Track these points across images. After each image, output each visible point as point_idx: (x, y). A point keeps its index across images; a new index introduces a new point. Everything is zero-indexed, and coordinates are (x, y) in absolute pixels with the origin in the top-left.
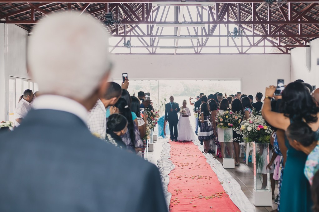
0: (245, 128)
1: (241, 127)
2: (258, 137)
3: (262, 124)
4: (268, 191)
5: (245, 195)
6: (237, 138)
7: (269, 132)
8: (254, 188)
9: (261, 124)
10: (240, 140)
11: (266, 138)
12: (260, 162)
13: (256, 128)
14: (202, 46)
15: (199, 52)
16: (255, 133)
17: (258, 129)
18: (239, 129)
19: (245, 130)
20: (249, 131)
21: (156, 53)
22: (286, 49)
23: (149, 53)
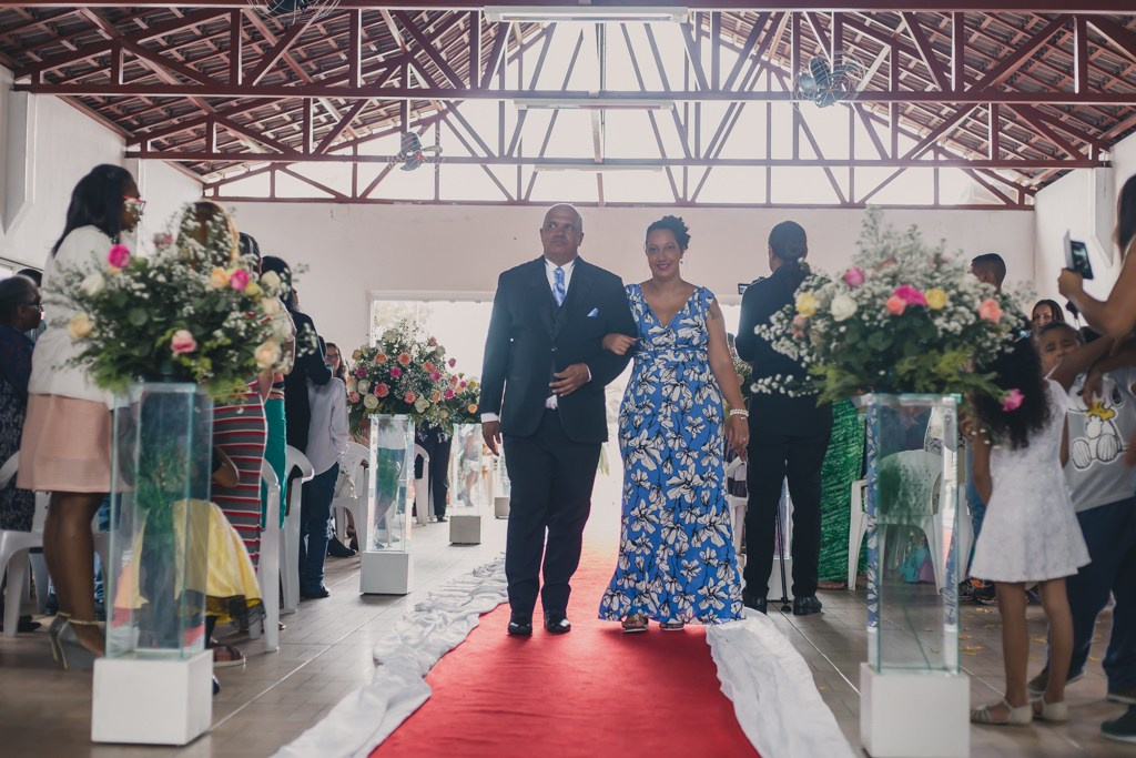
0: (817, 305)
1: (795, 312)
2: (891, 357)
3: (914, 279)
4: (947, 674)
5: (825, 708)
6: (778, 377)
7: (955, 326)
8: (865, 658)
9: (912, 276)
11: (942, 364)
12: (904, 505)
13: (879, 301)
14: (697, 161)
15: (689, 200)
16: (875, 331)
17: (892, 308)
18: (785, 321)
19: (819, 322)
20: (841, 319)
21: (530, 200)
22: (1017, 191)
23: (506, 199)
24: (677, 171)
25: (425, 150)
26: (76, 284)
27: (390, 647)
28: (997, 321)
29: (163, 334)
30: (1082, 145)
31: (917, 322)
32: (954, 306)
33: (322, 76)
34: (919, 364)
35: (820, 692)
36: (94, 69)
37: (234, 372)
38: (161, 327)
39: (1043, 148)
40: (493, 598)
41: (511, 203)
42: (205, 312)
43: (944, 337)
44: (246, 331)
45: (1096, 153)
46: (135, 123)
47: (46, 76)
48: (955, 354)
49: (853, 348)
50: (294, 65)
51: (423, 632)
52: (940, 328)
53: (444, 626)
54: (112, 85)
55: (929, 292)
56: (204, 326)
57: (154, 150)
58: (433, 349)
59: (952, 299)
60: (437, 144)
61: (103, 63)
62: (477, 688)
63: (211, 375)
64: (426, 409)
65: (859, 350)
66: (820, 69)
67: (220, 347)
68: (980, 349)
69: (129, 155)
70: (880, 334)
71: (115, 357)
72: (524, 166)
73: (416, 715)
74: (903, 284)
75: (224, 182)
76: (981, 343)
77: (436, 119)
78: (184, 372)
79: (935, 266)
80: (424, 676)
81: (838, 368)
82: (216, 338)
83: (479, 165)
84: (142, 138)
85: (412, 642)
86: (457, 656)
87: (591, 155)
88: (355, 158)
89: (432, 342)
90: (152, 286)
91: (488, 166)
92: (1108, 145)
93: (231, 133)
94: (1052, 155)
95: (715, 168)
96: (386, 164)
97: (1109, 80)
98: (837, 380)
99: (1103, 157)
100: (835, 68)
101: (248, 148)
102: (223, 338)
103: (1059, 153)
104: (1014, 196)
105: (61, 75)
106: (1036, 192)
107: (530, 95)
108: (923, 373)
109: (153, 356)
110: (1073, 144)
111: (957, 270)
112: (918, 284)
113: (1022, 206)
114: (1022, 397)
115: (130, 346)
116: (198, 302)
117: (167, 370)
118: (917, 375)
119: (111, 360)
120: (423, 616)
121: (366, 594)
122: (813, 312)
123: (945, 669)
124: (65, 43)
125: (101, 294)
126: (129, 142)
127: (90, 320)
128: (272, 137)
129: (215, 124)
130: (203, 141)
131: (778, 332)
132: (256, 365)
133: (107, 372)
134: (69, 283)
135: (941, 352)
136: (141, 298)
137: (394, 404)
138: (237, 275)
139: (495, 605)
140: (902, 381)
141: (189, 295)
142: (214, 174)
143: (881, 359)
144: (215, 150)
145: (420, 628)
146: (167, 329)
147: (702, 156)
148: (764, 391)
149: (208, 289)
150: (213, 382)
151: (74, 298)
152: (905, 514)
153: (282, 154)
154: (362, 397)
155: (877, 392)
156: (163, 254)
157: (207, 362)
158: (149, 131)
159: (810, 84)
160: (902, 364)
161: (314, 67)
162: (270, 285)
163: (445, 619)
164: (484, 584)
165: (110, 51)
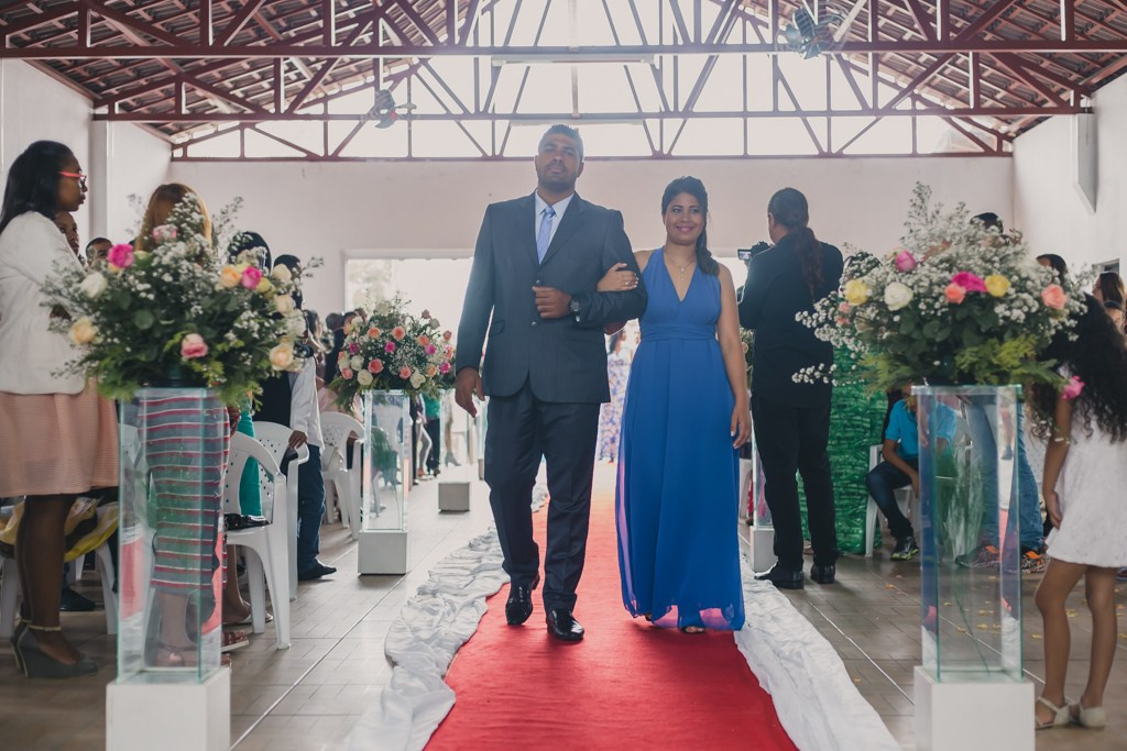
0: (869, 293)
1: (839, 298)
2: (949, 348)
3: (975, 263)
4: (1005, 677)
5: (869, 708)
6: (821, 366)
7: (1018, 314)
8: (919, 661)
9: (971, 262)
10: (837, 379)
11: (1003, 354)
13: (937, 290)
14: (676, 114)
15: (665, 152)
16: (930, 321)
17: (952, 297)
18: (832, 309)
19: (869, 310)
20: (896, 308)
21: (505, 155)
22: (995, 138)
23: (480, 155)
24: (653, 124)
25: (399, 107)
26: (75, 286)
27: (401, 640)
28: (1061, 307)
29: (172, 338)
30: (1063, 91)
31: (976, 311)
32: (1017, 292)
33: (292, 33)
34: (981, 355)
35: (856, 685)
36: (60, 32)
37: (247, 374)
38: (169, 331)
39: (1022, 95)
40: (496, 578)
41: (485, 158)
42: (215, 312)
43: (1004, 325)
44: (259, 332)
45: (1078, 99)
46: (102, 84)
47: (11, 40)
48: (1016, 343)
49: (908, 339)
50: (264, 22)
51: (432, 621)
52: (1000, 316)
53: (452, 615)
54: (79, 48)
55: (988, 278)
56: (214, 328)
57: (123, 112)
58: (427, 321)
59: (1013, 285)
60: (409, 100)
61: (69, 25)
62: (501, 691)
63: (224, 380)
64: (422, 384)
65: (912, 340)
66: (804, 21)
67: (232, 350)
68: (1042, 338)
69: (96, 117)
70: (936, 322)
71: (120, 363)
72: (498, 123)
73: (444, 726)
74: (960, 270)
75: (192, 142)
76: (1043, 331)
77: (407, 74)
78: (194, 377)
79: (994, 250)
80: (443, 677)
81: (889, 358)
82: (228, 341)
83: (453, 123)
84: (110, 100)
85: (425, 635)
86: (473, 651)
87: (570, 110)
88: (325, 117)
89: (425, 315)
90: (157, 285)
91: (463, 122)
92: (1089, 91)
93: (200, 92)
94: (1032, 102)
95: (690, 120)
96: (357, 122)
97: (1092, 26)
98: (890, 372)
99: (1085, 103)
100: (820, 20)
101: (216, 107)
102: (236, 340)
103: (1039, 99)
104: (992, 142)
105: (27, 38)
106: (1013, 138)
107: (506, 51)
108: (984, 365)
109: (160, 360)
110: (1054, 90)
111: (1016, 254)
112: (977, 269)
113: (1000, 153)
114: (1082, 384)
115: (136, 350)
116: (207, 301)
117: (175, 375)
118: (977, 367)
119: (116, 366)
120: (428, 600)
121: (363, 575)
122: (864, 300)
123: (1004, 671)
124: (31, 6)
125: (103, 295)
126: (97, 104)
127: (94, 324)
128: (241, 95)
129: (184, 84)
130: (171, 102)
131: (821, 319)
132: (269, 369)
133: (111, 379)
134: (69, 284)
135: (1002, 341)
136: (146, 299)
137: (389, 380)
138: (248, 272)
139: (499, 586)
140: (961, 372)
141: (197, 294)
142: (182, 133)
143: (935, 349)
144: (184, 111)
145: (429, 617)
146: (175, 332)
147: (681, 109)
148: (806, 381)
149: (218, 288)
150: (225, 387)
151: (73, 299)
152: (963, 511)
153: (252, 113)
154: (355, 373)
155: (931, 384)
156: (170, 254)
157: (219, 367)
158: (117, 93)
159: (796, 35)
160: (963, 356)
161: (284, 24)
162: (283, 281)
163: (451, 603)
164: (484, 561)
165: (77, 13)
